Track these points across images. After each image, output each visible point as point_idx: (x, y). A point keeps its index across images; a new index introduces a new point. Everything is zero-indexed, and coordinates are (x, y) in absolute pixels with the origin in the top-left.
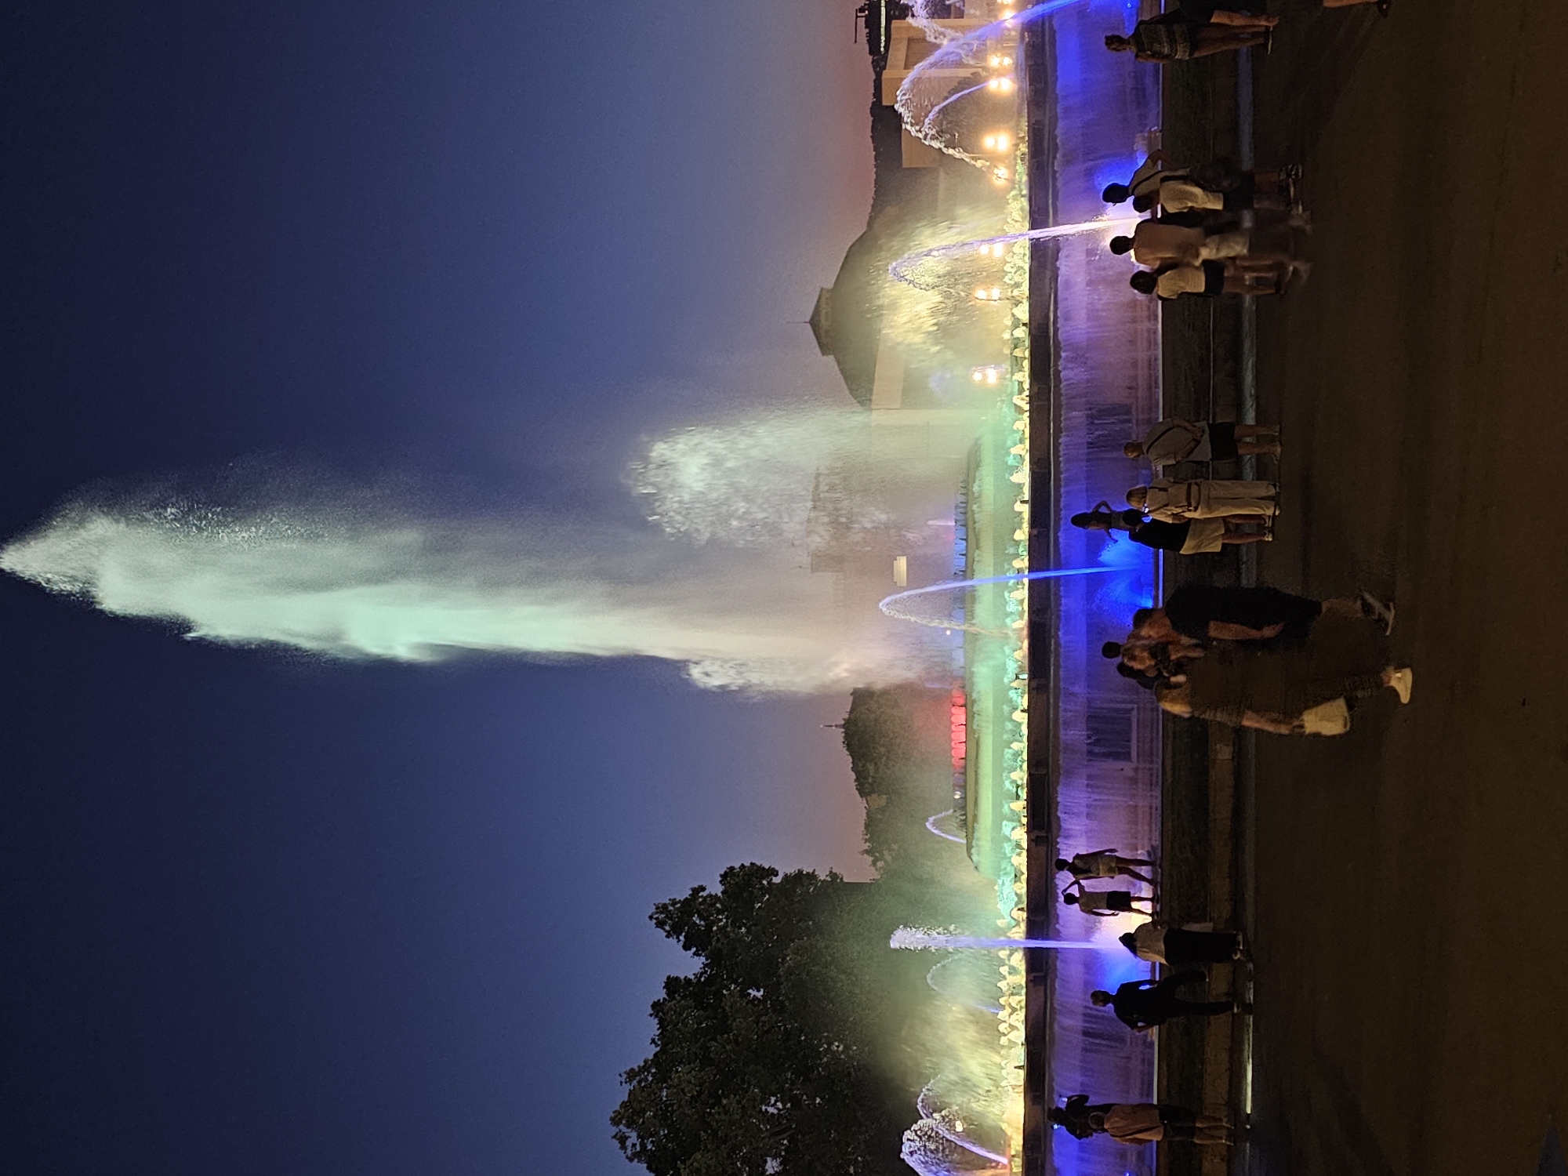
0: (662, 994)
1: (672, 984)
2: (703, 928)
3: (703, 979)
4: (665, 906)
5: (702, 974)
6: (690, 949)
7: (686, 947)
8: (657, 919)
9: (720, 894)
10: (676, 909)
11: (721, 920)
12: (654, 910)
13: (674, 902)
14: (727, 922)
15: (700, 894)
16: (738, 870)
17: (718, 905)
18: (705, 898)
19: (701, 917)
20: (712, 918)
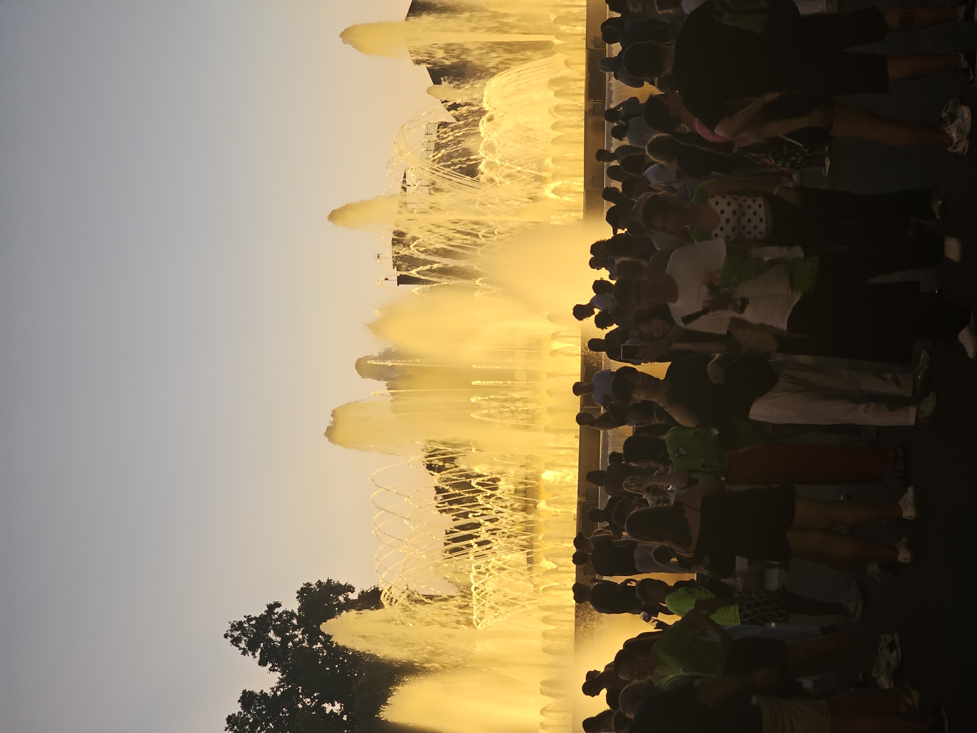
0: (236, 709)
1: (248, 698)
2: (279, 645)
3: (279, 693)
4: (241, 624)
5: (278, 689)
6: (265, 665)
7: (262, 663)
8: (232, 636)
9: (296, 611)
10: (252, 626)
11: (297, 636)
12: (230, 628)
13: (249, 619)
14: (303, 638)
15: (275, 611)
16: (315, 586)
17: (295, 621)
18: (281, 615)
19: (277, 634)
20: (288, 634)
